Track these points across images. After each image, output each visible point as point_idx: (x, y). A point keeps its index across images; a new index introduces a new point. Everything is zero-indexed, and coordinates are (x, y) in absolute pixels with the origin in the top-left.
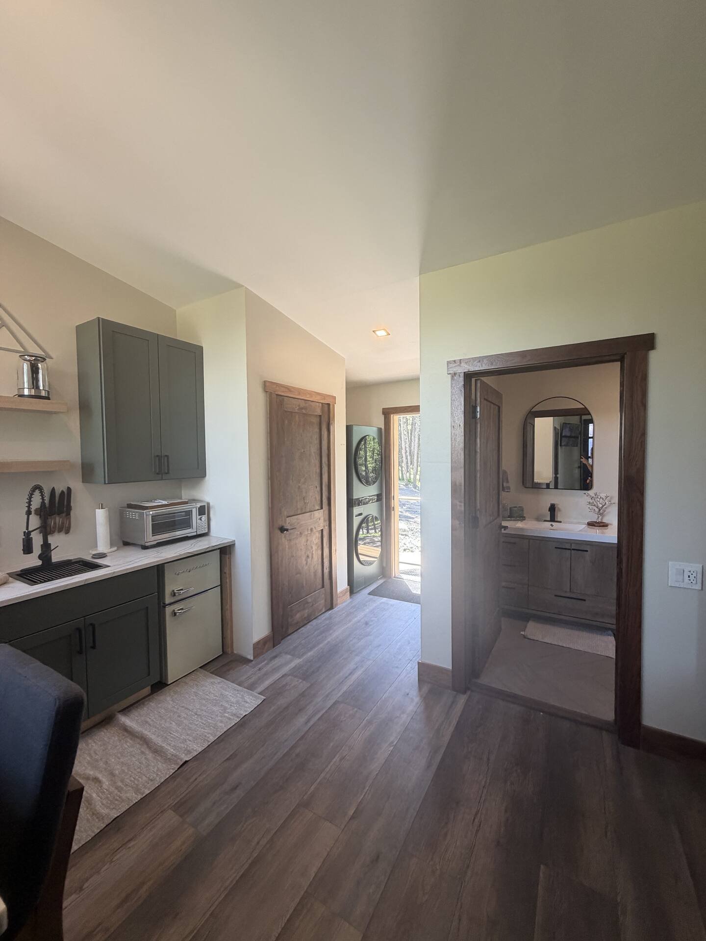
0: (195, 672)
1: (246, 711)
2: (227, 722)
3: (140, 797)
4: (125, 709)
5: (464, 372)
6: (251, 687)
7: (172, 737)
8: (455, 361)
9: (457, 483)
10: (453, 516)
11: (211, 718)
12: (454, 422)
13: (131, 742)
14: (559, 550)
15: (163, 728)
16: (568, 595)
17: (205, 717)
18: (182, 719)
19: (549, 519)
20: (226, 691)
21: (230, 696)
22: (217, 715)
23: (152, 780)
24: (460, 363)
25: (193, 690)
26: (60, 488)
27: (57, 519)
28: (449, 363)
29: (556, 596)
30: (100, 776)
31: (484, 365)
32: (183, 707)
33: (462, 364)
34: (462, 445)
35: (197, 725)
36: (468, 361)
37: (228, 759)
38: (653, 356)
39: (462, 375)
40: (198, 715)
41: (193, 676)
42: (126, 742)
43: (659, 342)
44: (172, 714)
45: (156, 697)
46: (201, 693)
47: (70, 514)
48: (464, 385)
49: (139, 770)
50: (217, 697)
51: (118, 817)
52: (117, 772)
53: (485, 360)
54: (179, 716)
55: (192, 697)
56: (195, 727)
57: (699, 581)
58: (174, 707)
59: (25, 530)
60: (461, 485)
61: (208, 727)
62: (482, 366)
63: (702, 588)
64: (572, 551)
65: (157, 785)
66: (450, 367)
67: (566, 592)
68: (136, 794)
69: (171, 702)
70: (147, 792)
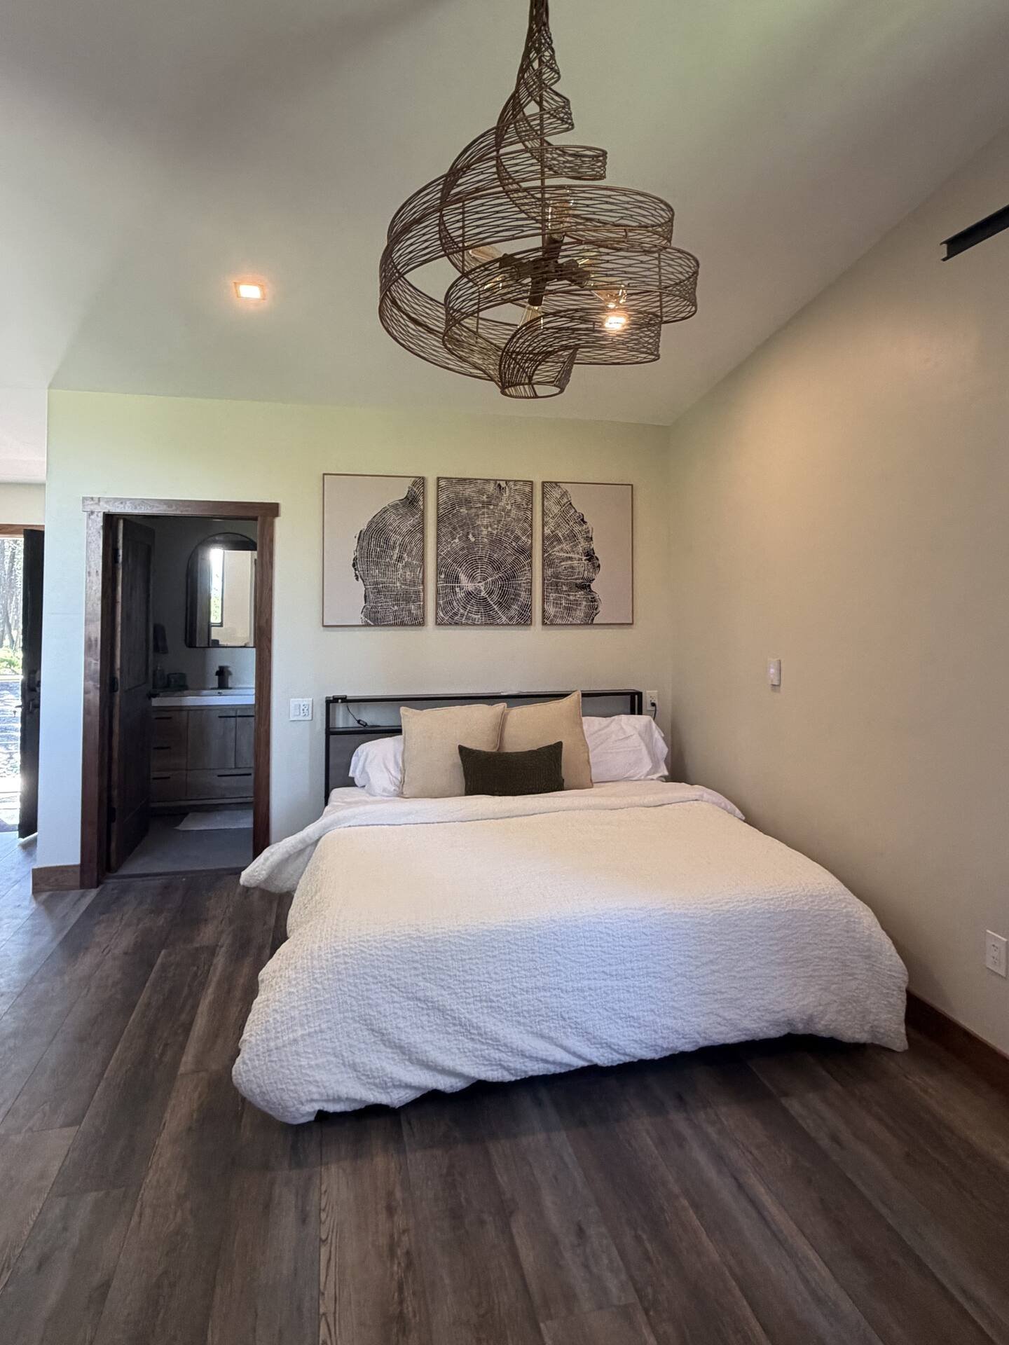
5: (104, 513)
8: (92, 499)
9: (93, 639)
10: (87, 677)
12: (90, 567)
14: (223, 719)
16: (234, 772)
19: (216, 685)
24: (99, 501)
28: (84, 499)
29: (219, 776)
31: (127, 508)
33: (101, 503)
34: (99, 594)
36: (108, 501)
38: (278, 522)
39: (101, 515)
43: (282, 510)
48: (103, 526)
53: (128, 502)
57: (310, 712)
60: (96, 640)
62: (125, 508)
63: (312, 717)
64: (238, 718)
66: (85, 504)
67: (231, 769)
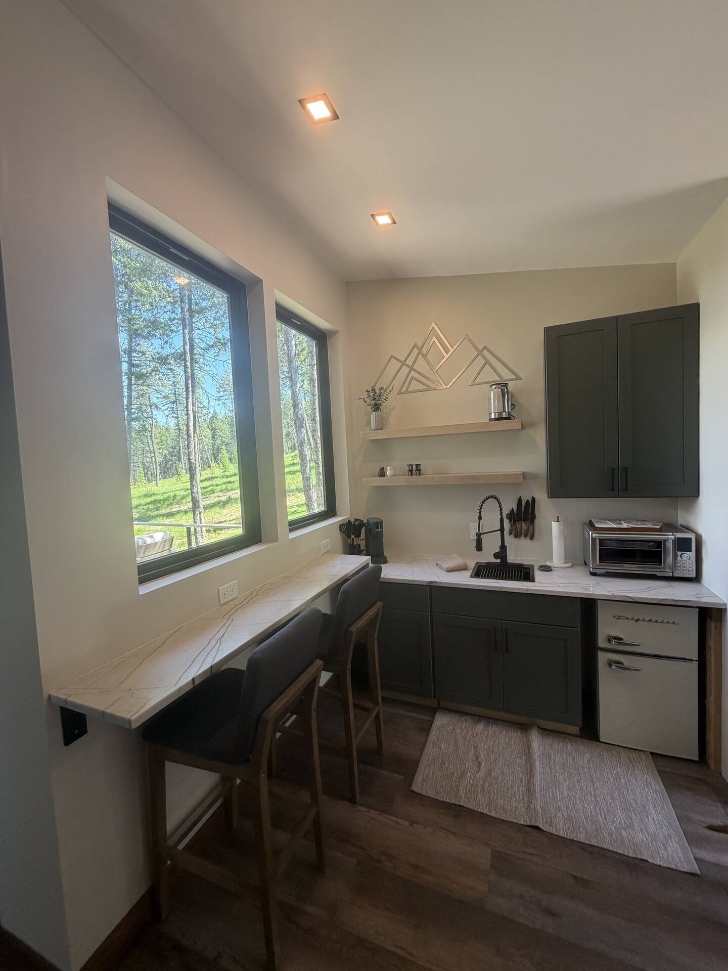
0: (641, 752)
1: (653, 858)
2: (615, 842)
3: (486, 811)
4: (546, 730)
6: (693, 839)
7: (553, 794)
11: (605, 817)
13: (524, 761)
15: (555, 776)
17: (600, 810)
18: (578, 788)
20: (655, 807)
21: (653, 819)
22: (614, 822)
23: (504, 809)
25: (619, 770)
26: (526, 497)
27: (524, 525)
30: (483, 764)
32: (591, 776)
35: (583, 807)
37: (575, 877)
40: (596, 800)
41: (634, 755)
42: (521, 758)
44: (575, 773)
45: (578, 743)
46: (623, 781)
47: (534, 522)
49: (505, 790)
50: (636, 804)
51: (463, 806)
52: (493, 774)
54: (578, 781)
55: (610, 776)
56: (581, 808)
58: (583, 768)
59: (477, 531)
61: (592, 823)
65: (503, 818)
68: (486, 806)
69: (586, 761)
70: (493, 814)
